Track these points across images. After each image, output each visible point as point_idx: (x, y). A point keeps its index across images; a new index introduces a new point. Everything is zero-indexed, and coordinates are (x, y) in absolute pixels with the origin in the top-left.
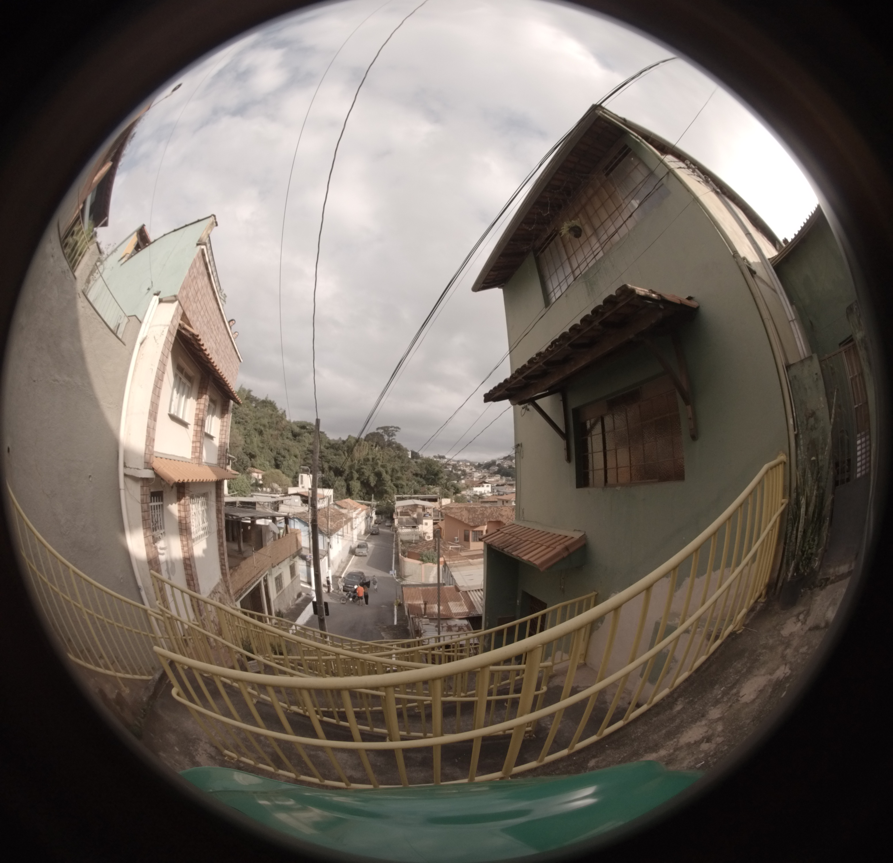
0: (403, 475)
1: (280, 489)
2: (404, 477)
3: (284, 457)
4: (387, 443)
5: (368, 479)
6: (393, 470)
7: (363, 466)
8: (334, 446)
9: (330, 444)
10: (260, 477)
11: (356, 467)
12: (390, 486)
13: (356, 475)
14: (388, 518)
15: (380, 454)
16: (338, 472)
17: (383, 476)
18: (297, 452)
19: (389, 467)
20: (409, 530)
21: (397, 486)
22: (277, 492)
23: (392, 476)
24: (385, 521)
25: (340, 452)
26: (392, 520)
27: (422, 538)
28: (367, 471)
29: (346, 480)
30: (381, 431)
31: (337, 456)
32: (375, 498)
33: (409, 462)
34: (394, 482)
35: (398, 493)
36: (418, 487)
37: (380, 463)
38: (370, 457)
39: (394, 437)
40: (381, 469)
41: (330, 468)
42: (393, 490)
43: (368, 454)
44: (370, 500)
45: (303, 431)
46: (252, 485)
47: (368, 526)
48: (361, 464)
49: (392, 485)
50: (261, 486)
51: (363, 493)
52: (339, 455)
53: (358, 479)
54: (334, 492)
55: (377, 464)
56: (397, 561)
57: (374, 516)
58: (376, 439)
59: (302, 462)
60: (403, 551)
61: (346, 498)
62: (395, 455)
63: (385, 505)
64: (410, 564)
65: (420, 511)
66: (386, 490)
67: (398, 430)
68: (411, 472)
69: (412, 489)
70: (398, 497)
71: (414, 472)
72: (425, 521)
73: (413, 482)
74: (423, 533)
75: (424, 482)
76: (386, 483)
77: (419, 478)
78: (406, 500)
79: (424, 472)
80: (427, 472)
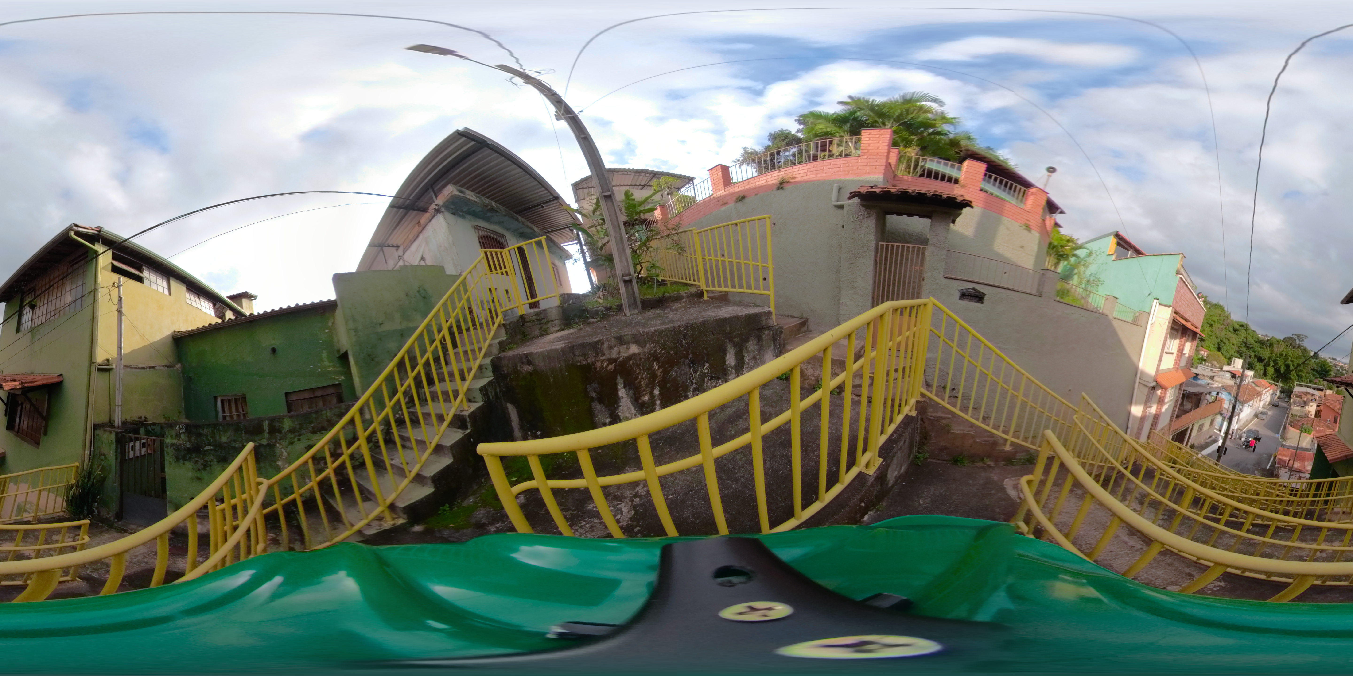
0: (1304, 368)
1: (1218, 365)
2: (1305, 371)
3: (1225, 344)
4: (1297, 345)
5: (1280, 368)
6: (1298, 364)
7: (1278, 359)
8: (1261, 343)
9: (1258, 340)
10: (1205, 355)
11: (1273, 358)
12: (1293, 375)
13: (1272, 364)
14: (1288, 396)
15: (1291, 352)
16: (1260, 359)
17: (1290, 368)
18: (1235, 342)
20: (1299, 408)
21: (1298, 375)
22: (1215, 367)
23: (1296, 368)
24: (1285, 398)
26: (1290, 398)
27: (1306, 416)
28: (1280, 362)
29: (1264, 366)
30: (1295, 337)
32: (1282, 382)
33: (1310, 361)
34: (1297, 373)
35: (1298, 381)
36: (1312, 378)
37: (1290, 358)
38: (1284, 354)
39: (1303, 342)
40: (1290, 363)
41: (1255, 356)
42: (1295, 378)
43: (1283, 351)
44: (1278, 382)
45: (1241, 328)
46: (1199, 359)
47: (1272, 399)
48: (1277, 357)
49: (1295, 374)
50: (1205, 360)
51: (1274, 376)
52: (1263, 348)
53: (1273, 366)
54: (1255, 372)
55: (1288, 359)
56: (1285, 428)
57: (1278, 393)
58: (1290, 342)
59: (1237, 349)
60: (1291, 422)
61: (1262, 378)
62: (1301, 354)
63: (1287, 387)
64: (1293, 433)
65: (1310, 396)
66: (1290, 377)
67: (1307, 338)
68: (1310, 367)
69: (1308, 379)
70: (1297, 383)
71: (1313, 368)
72: (1311, 404)
73: (1310, 374)
74: (1309, 412)
75: (1317, 376)
76: (1291, 372)
77: (1315, 372)
78: (1302, 386)
79: (1319, 369)
80: (1321, 369)
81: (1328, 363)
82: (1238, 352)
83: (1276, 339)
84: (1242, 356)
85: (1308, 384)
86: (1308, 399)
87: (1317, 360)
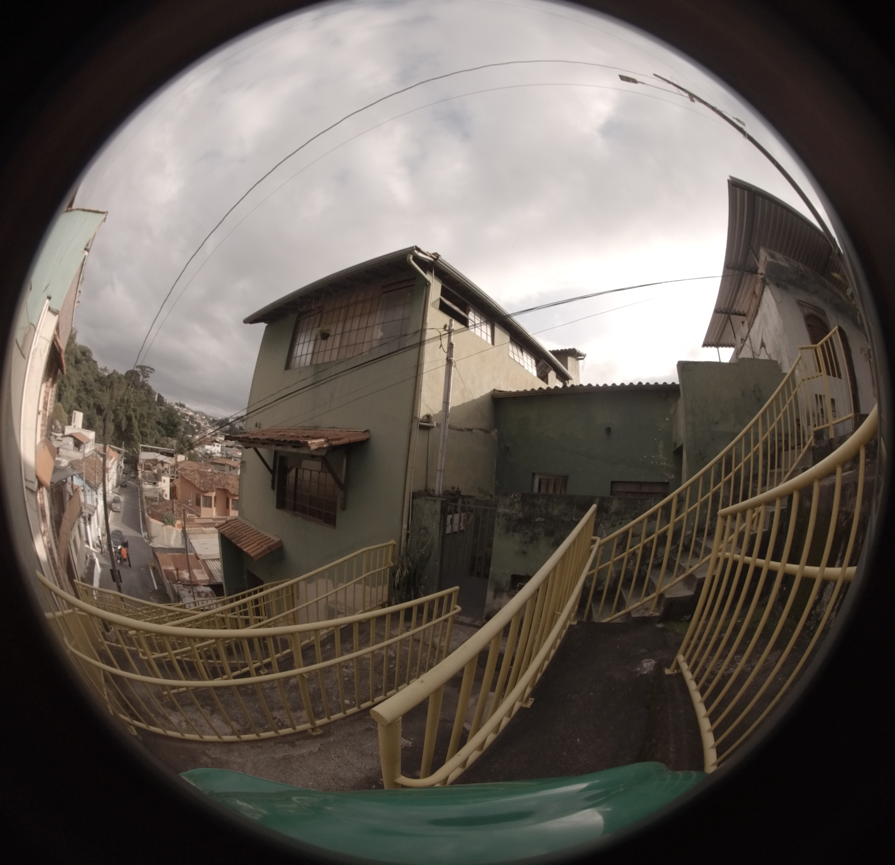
0: (148, 422)
1: (60, 427)
2: (149, 425)
4: (141, 384)
5: (121, 424)
6: (142, 415)
7: (118, 407)
8: (101, 382)
9: (98, 376)
11: (113, 407)
12: (137, 433)
13: (112, 416)
14: (134, 467)
15: (134, 396)
16: (100, 411)
17: (133, 421)
18: (75, 382)
19: (139, 411)
20: (151, 486)
21: (142, 433)
22: (58, 430)
23: (139, 422)
24: (131, 472)
25: (104, 388)
26: (136, 471)
28: (121, 413)
29: (104, 422)
30: (137, 370)
32: (125, 447)
33: (155, 409)
34: (140, 429)
35: (142, 442)
36: (159, 437)
37: (132, 407)
38: (126, 398)
39: (147, 379)
40: (132, 413)
41: (94, 406)
42: (139, 438)
43: (124, 394)
44: (120, 446)
45: (84, 358)
48: (118, 405)
49: (138, 432)
51: (115, 437)
52: (103, 391)
53: (113, 421)
54: (95, 435)
55: (129, 406)
57: (123, 465)
58: (133, 378)
59: (76, 395)
60: (148, 510)
61: (106, 440)
62: (145, 399)
63: (131, 454)
64: (155, 525)
65: (160, 465)
66: (133, 436)
67: (152, 371)
68: (155, 420)
69: (154, 439)
70: (142, 447)
71: (158, 420)
72: (163, 478)
73: (156, 431)
74: (163, 491)
75: (164, 432)
76: (134, 429)
77: (160, 427)
78: (148, 451)
79: (165, 422)
80: (168, 422)
82: (76, 401)
83: (116, 374)
84: (80, 408)
85: (155, 446)
86: (159, 471)
87: (163, 408)
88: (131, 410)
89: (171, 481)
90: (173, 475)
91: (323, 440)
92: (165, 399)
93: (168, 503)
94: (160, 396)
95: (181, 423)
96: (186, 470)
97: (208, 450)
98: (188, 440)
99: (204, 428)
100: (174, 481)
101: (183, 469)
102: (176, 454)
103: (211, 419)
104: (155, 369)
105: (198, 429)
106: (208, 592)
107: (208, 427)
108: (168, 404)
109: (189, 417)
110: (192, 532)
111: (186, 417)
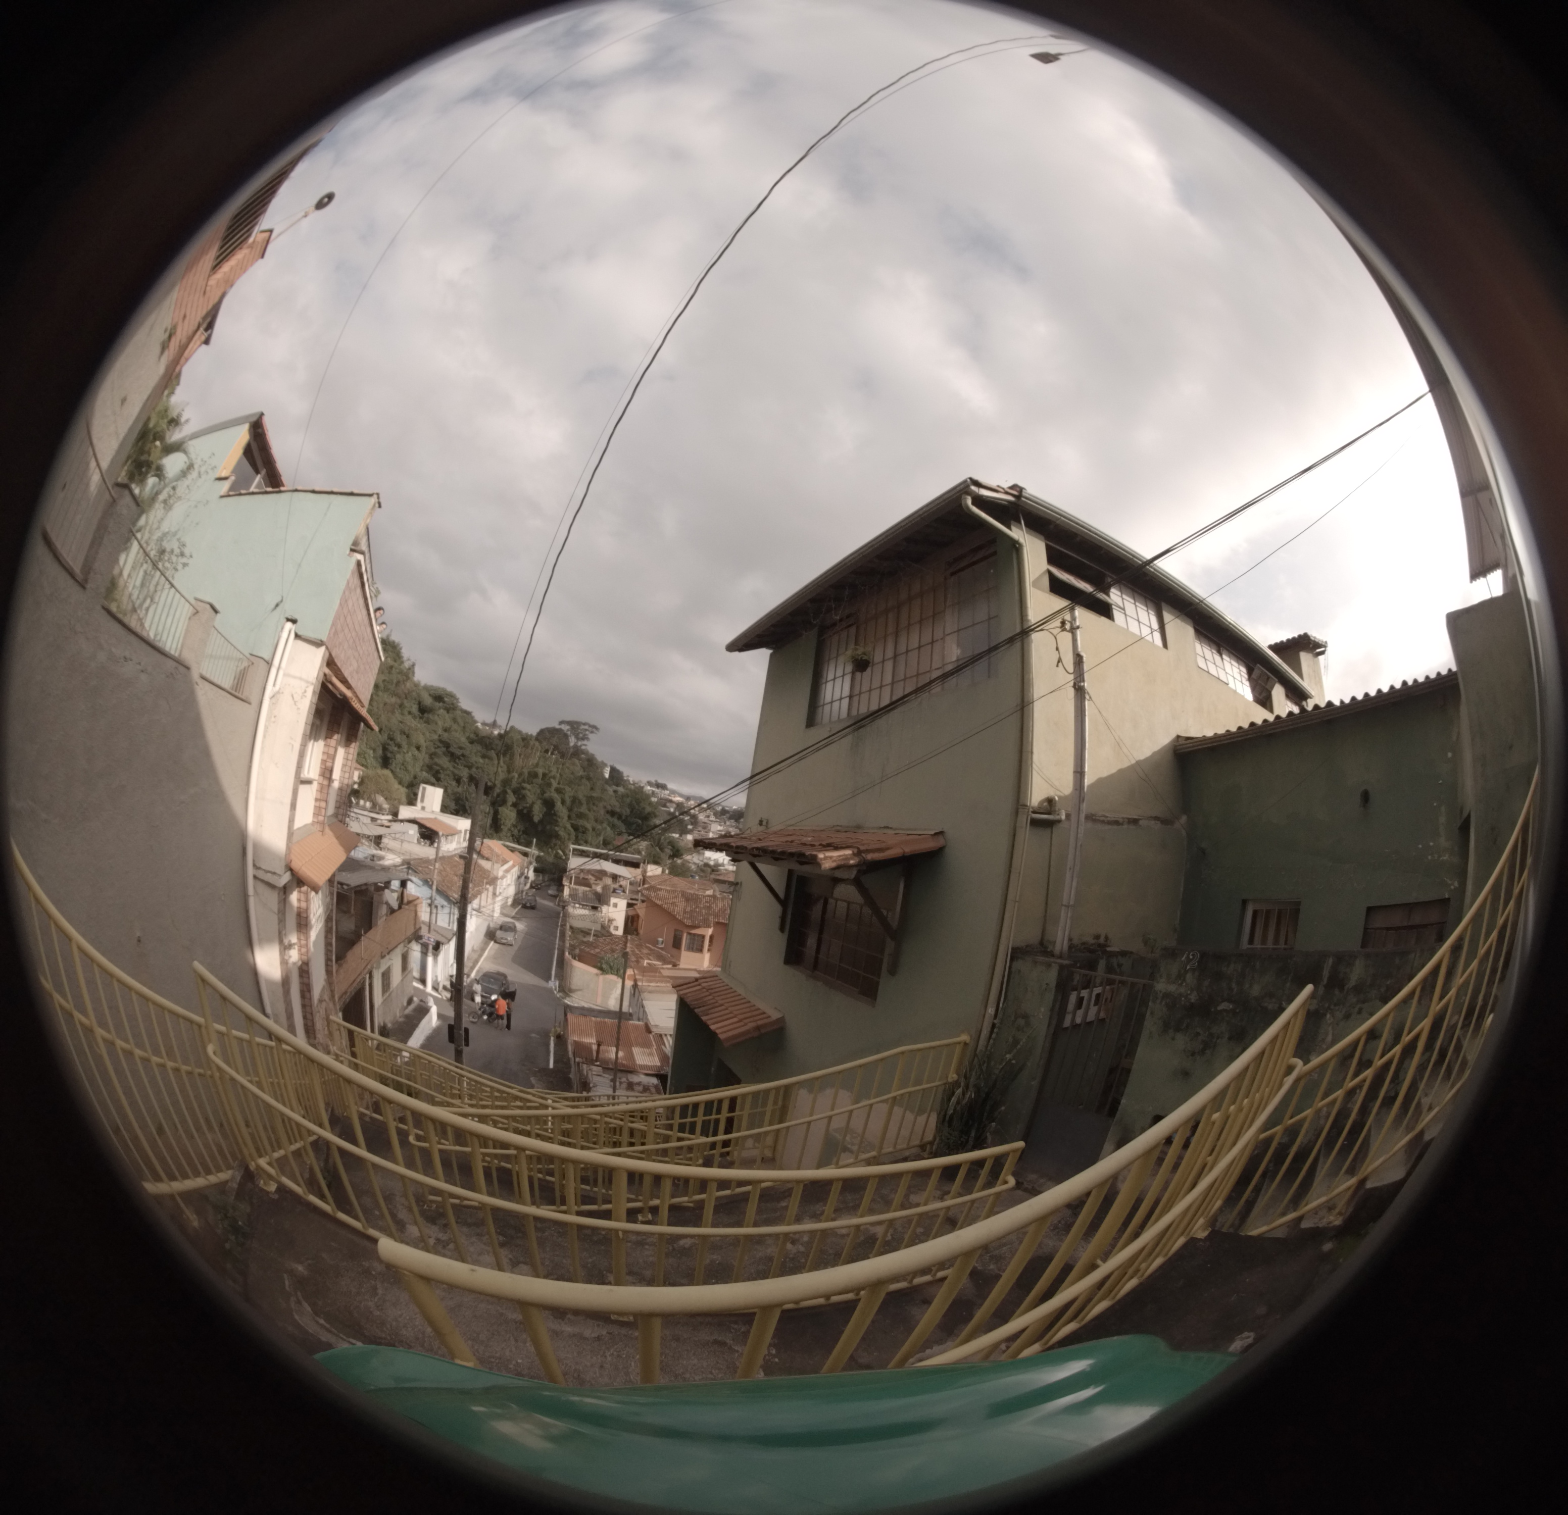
0: (589, 810)
1: (386, 806)
2: (591, 815)
4: (572, 750)
5: (530, 810)
6: (575, 800)
7: (525, 785)
8: (483, 742)
9: (477, 736)
10: (356, 778)
11: (514, 784)
12: (565, 828)
13: (511, 798)
14: (552, 880)
15: (558, 769)
16: (484, 787)
17: (556, 808)
18: (422, 742)
19: (569, 793)
20: (586, 912)
21: (576, 828)
22: (380, 811)
23: (570, 810)
24: (548, 886)
25: (493, 754)
26: (561, 887)
27: (605, 929)
28: (531, 794)
29: (493, 804)
30: (565, 728)
31: (487, 760)
32: (539, 847)
33: (604, 790)
34: (573, 822)
35: (577, 842)
37: (555, 784)
38: (540, 771)
39: (585, 742)
40: (555, 796)
41: (472, 779)
42: (569, 834)
43: (537, 765)
44: (528, 845)
45: (437, 704)
47: (519, 893)
48: (524, 781)
49: (569, 826)
51: (519, 831)
52: (490, 758)
53: (514, 805)
54: (473, 822)
55: (550, 785)
56: (561, 963)
57: (531, 874)
58: (555, 740)
59: (427, 760)
60: (572, 948)
61: (491, 837)
62: (581, 773)
63: (551, 859)
64: (581, 972)
65: (609, 881)
66: (556, 832)
67: (594, 730)
68: (605, 807)
69: (601, 838)
70: (574, 850)
71: (609, 808)
72: (613, 900)
73: (605, 825)
74: (611, 921)
75: (623, 828)
76: (559, 820)
77: (615, 820)
78: (588, 856)
79: (626, 811)
80: (631, 812)
81: (648, 797)
82: (429, 768)
83: (520, 732)
84: (438, 780)
85: (602, 849)
86: (605, 888)
87: (621, 789)
88: (552, 790)
89: (629, 905)
90: (634, 897)
91: (848, 852)
92: (625, 774)
93: (617, 940)
94: (613, 770)
95: (657, 813)
96: (660, 890)
97: (710, 859)
98: (672, 843)
99: (705, 823)
100: (635, 907)
101: (652, 888)
102: (644, 863)
103: (719, 808)
104: (598, 727)
105: (692, 824)
106: (651, 1084)
107: (711, 821)
108: (632, 782)
109: (675, 806)
110: (650, 988)
111: (668, 804)
